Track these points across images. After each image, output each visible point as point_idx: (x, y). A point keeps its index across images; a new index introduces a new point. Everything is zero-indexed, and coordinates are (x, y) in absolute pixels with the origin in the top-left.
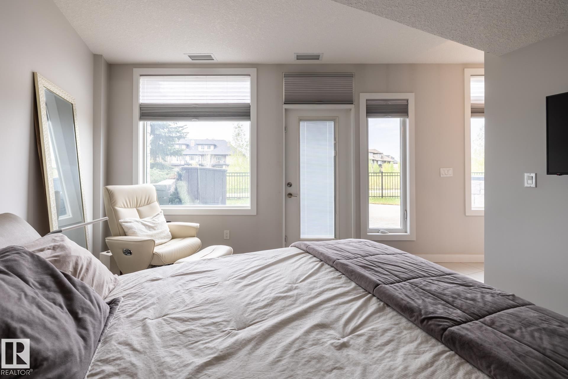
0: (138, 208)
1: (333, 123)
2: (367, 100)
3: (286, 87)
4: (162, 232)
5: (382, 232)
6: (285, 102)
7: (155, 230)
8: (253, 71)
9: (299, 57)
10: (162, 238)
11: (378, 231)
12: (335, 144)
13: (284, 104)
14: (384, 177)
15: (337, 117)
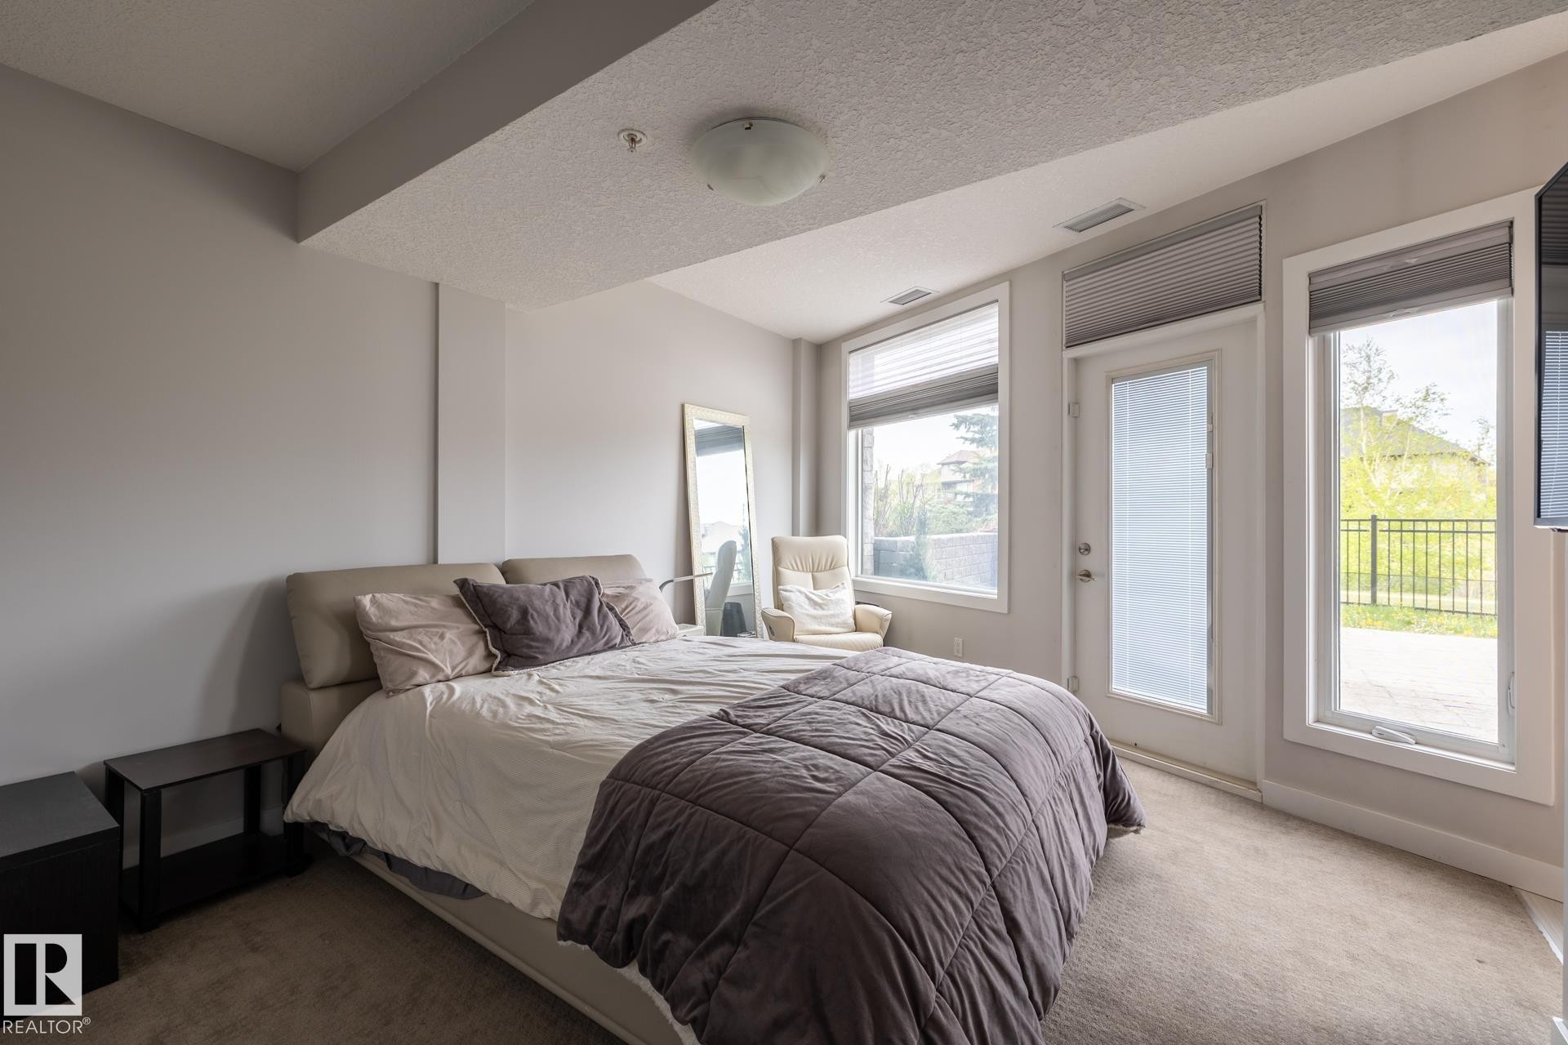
0: (814, 573)
1: (1202, 373)
2: (1311, 276)
3: (1070, 305)
4: (833, 616)
5: (1381, 735)
6: (1067, 343)
7: (823, 609)
8: (1002, 291)
9: (1078, 227)
10: (832, 625)
11: (1368, 725)
12: (1211, 433)
13: (1067, 347)
14: (1381, 536)
15: (1218, 350)
